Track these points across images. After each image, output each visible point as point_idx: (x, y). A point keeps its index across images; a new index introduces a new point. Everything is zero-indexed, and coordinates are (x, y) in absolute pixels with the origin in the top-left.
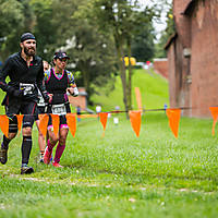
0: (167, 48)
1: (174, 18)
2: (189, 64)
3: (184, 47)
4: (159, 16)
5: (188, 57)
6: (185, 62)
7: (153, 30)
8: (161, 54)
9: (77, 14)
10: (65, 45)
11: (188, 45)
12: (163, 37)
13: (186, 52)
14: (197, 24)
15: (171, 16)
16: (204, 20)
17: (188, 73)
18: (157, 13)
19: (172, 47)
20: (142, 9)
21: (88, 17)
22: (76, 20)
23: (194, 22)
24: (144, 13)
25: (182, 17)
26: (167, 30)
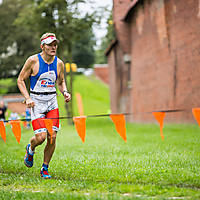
0: (108, 54)
1: (114, 25)
2: (129, 69)
3: (125, 53)
4: (99, 22)
5: (129, 63)
6: (125, 68)
7: (93, 36)
8: (102, 60)
10: (6, 52)
11: (129, 51)
12: (103, 43)
13: (126, 58)
14: (137, 31)
15: (111, 22)
16: (144, 27)
17: (129, 79)
18: (97, 20)
19: (112, 54)
20: (82, 16)
21: (29, 23)
22: (15, 27)
23: (133, 29)
24: (84, 20)
25: (122, 23)
26: (107, 36)
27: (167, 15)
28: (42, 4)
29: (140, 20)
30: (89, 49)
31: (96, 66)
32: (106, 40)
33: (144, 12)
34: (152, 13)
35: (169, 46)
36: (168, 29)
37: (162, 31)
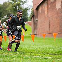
0: (31, 18)
1: (33, 11)
2: (37, 22)
3: (36, 18)
4: (29, 10)
5: (37, 21)
6: (36, 22)
7: (28, 13)
8: (30, 20)
9: (7, 9)
10: (4, 17)
11: (37, 18)
12: (30, 16)
13: (36, 19)
14: (39, 12)
15: (32, 10)
16: (41, 11)
17: (37, 25)
18: (29, 9)
19: (33, 18)
20: (25, 8)
21: (10, 10)
22: (7, 11)
24: (25, 9)
25: (35, 10)
26: (31, 14)
27: (48, 8)
28: (14, 5)
29: (40, 9)
30: (26, 17)
31: (28, 21)
33: (41, 7)
34: (43, 7)
35: (48, 16)
36: (48, 12)
37: (46, 12)
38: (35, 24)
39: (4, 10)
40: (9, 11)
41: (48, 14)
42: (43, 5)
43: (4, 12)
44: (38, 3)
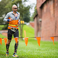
0: (34, 18)
2: (41, 23)
3: (40, 18)
4: (32, 8)
5: (41, 21)
7: (30, 12)
9: (6, 7)
10: (2, 17)
14: (44, 11)
16: (46, 10)
17: (41, 26)
21: (10, 8)
22: (5, 9)
23: (43, 10)
24: (27, 7)
27: (54, 6)
28: (14, 2)
29: (45, 8)
32: (34, 14)
34: (49, 6)
35: (54, 16)
36: (54, 11)
37: (52, 12)
38: (39, 25)
39: (2, 8)
40: (8, 10)
41: (54, 13)
42: (48, 3)
43: (3, 10)
44: (43, 1)
